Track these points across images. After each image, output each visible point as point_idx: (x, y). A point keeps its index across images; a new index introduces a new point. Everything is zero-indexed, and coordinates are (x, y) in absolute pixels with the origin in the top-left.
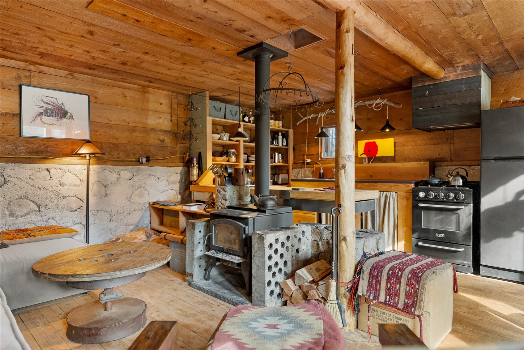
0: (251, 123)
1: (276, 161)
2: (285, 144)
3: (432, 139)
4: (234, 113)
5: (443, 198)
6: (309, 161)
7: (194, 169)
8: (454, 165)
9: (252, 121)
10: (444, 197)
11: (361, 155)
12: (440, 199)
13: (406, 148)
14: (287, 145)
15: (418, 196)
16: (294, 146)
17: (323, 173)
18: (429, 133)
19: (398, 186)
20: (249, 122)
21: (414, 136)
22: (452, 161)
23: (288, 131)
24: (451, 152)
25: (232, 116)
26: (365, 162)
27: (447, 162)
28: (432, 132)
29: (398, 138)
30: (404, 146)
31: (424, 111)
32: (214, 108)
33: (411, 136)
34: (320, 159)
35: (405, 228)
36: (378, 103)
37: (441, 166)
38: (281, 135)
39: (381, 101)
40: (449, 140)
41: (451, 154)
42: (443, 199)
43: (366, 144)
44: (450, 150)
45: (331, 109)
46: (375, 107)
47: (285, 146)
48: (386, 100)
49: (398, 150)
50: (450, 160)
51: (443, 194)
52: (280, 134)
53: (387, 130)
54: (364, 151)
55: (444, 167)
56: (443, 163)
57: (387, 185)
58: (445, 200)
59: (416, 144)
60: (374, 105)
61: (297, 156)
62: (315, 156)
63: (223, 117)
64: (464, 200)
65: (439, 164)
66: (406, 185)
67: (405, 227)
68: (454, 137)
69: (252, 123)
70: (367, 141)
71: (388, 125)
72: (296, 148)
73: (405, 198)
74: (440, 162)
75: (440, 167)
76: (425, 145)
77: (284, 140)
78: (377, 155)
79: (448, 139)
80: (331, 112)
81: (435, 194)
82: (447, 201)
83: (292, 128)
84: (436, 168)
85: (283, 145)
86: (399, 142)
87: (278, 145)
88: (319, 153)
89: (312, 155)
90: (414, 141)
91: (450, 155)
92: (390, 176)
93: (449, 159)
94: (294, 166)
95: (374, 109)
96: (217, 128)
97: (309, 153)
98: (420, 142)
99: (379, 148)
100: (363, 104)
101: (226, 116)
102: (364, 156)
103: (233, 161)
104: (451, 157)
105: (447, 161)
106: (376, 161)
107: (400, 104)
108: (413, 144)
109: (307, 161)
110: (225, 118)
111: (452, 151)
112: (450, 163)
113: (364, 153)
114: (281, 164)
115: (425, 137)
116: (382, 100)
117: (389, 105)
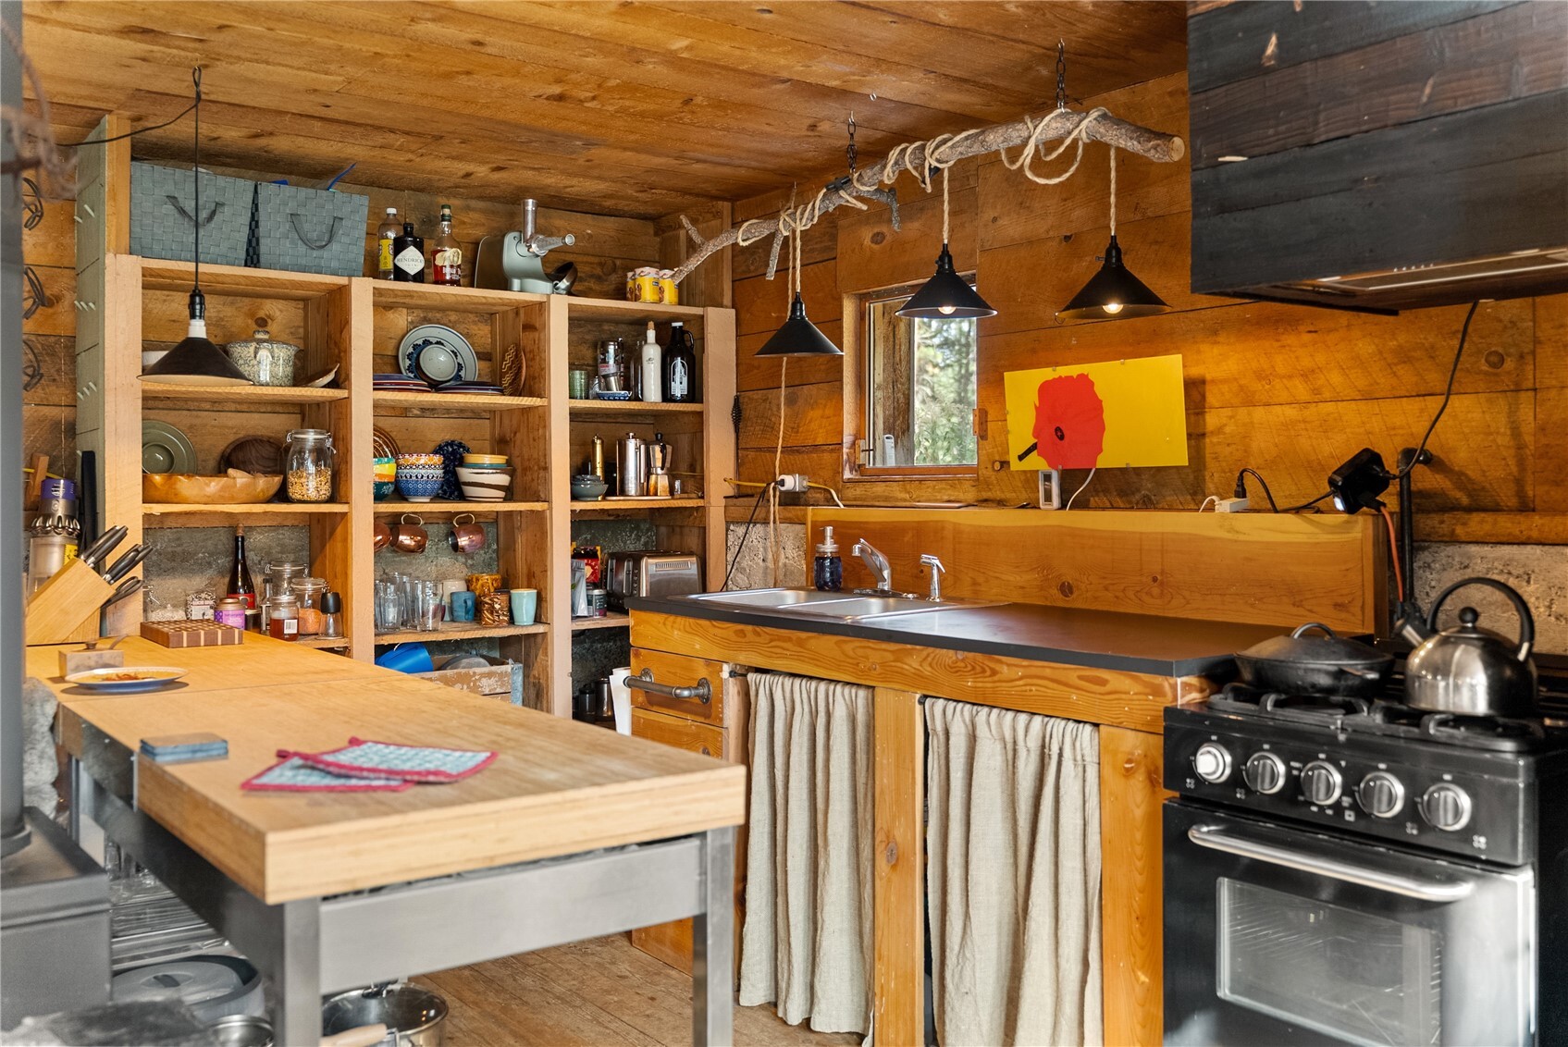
0: (444, 282)
1: (632, 487)
2: (679, 387)
3: (1405, 357)
4: (314, 229)
5: (1338, 802)
6: (791, 482)
7: (52, 545)
8: (1535, 534)
9: (447, 271)
10: (1346, 801)
11: (1021, 458)
12: (1322, 808)
13: (1259, 413)
14: (695, 394)
15: (1191, 770)
16: (737, 400)
17: (835, 560)
18: (1391, 318)
19: (1103, 682)
20: (432, 274)
21: (1307, 337)
22: (1525, 507)
23: (702, 317)
24: (1520, 448)
25: (302, 248)
26: (1048, 498)
27: (1489, 517)
28: (1405, 315)
29: (1216, 350)
30: (1250, 402)
31: (1259, 175)
32: (169, 208)
33: (1290, 339)
34: (847, 475)
35: (1143, 978)
36: (1051, 134)
37: (1454, 540)
38: (658, 341)
39: (1069, 125)
40: (1509, 364)
41: (1521, 462)
42: (1337, 806)
43: (1045, 389)
44: (1516, 432)
45: (837, 189)
46: (1037, 164)
47: (684, 400)
48: (1094, 114)
49: (1220, 430)
50: (1513, 502)
51: (1337, 778)
52: (651, 334)
53: (1113, 308)
54: (1036, 433)
55: (1473, 549)
56: (1464, 524)
57: (1048, 672)
58: (1350, 816)
59: (1316, 391)
60: (1029, 151)
61: (752, 454)
62: (826, 456)
63: (243, 255)
64: (1467, 834)
65: (1445, 528)
66: (1146, 684)
67: (1142, 968)
68: (1537, 341)
69: (453, 282)
70: (1047, 374)
71: (1115, 278)
72: (748, 412)
73: (1142, 770)
74: (1446, 516)
75: (1450, 550)
76: (1368, 397)
77: (679, 365)
78: (1102, 462)
79: (1502, 361)
80: (838, 202)
81: (1289, 769)
82: (1362, 827)
83: (727, 299)
84: (1424, 557)
85: (667, 396)
86: (1224, 381)
87: (636, 399)
88: (847, 439)
89: (816, 447)
90: (1305, 375)
91: (1514, 469)
92: (1162, 595)
93: (1507, 497)
94: (737, 512)
95: (1029, 175)
96: (261, 314)
97: (796, 441)
98: (1336, 378)
99: (1109, 416)
100: (977, 149)
101: (263, 249)
102: (1036, 462)
103: (312, 494)
104: (1519, 483)
105: (1496, 509)
106: (1106, 491)
107: (1167, 137)
108: (1301, 390)
109: (782, 483)
110: (252, 259)
111: (1528, 439)
112: (1505, 524)
113: (1034, 447)
114: (662, 500)
115: (1365, 347)
116: (1076, 119)
117: (1118, 149)
